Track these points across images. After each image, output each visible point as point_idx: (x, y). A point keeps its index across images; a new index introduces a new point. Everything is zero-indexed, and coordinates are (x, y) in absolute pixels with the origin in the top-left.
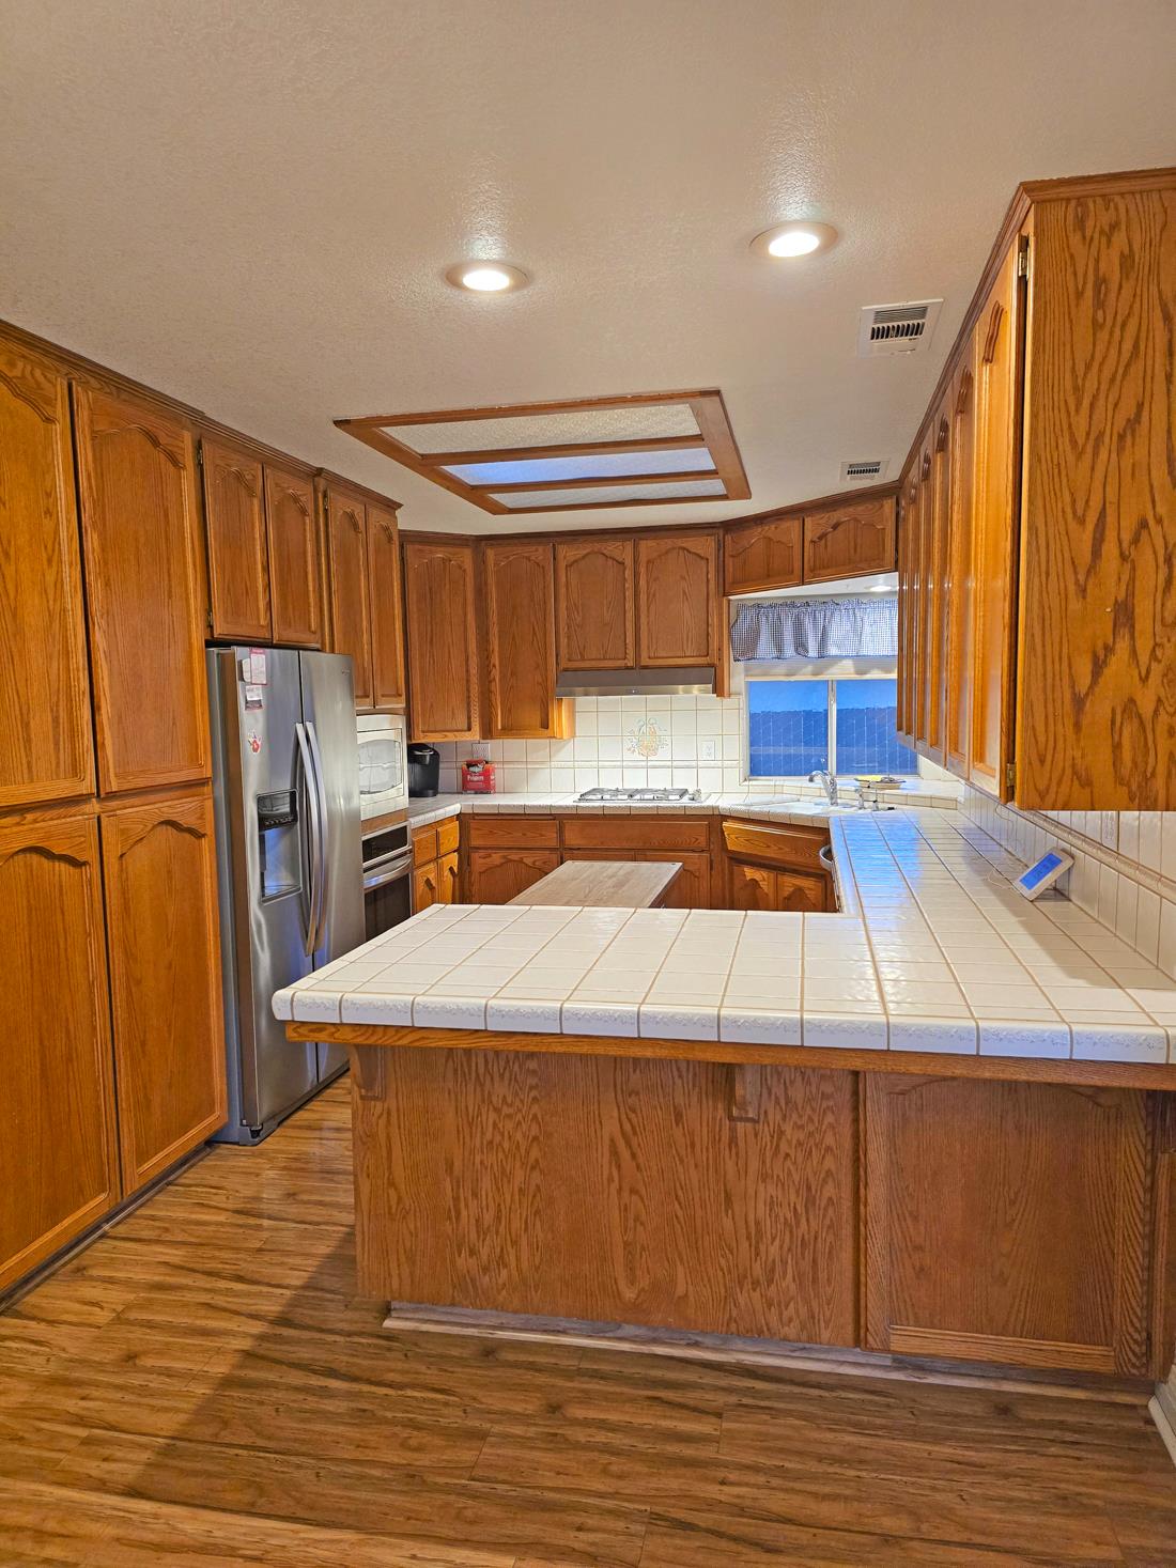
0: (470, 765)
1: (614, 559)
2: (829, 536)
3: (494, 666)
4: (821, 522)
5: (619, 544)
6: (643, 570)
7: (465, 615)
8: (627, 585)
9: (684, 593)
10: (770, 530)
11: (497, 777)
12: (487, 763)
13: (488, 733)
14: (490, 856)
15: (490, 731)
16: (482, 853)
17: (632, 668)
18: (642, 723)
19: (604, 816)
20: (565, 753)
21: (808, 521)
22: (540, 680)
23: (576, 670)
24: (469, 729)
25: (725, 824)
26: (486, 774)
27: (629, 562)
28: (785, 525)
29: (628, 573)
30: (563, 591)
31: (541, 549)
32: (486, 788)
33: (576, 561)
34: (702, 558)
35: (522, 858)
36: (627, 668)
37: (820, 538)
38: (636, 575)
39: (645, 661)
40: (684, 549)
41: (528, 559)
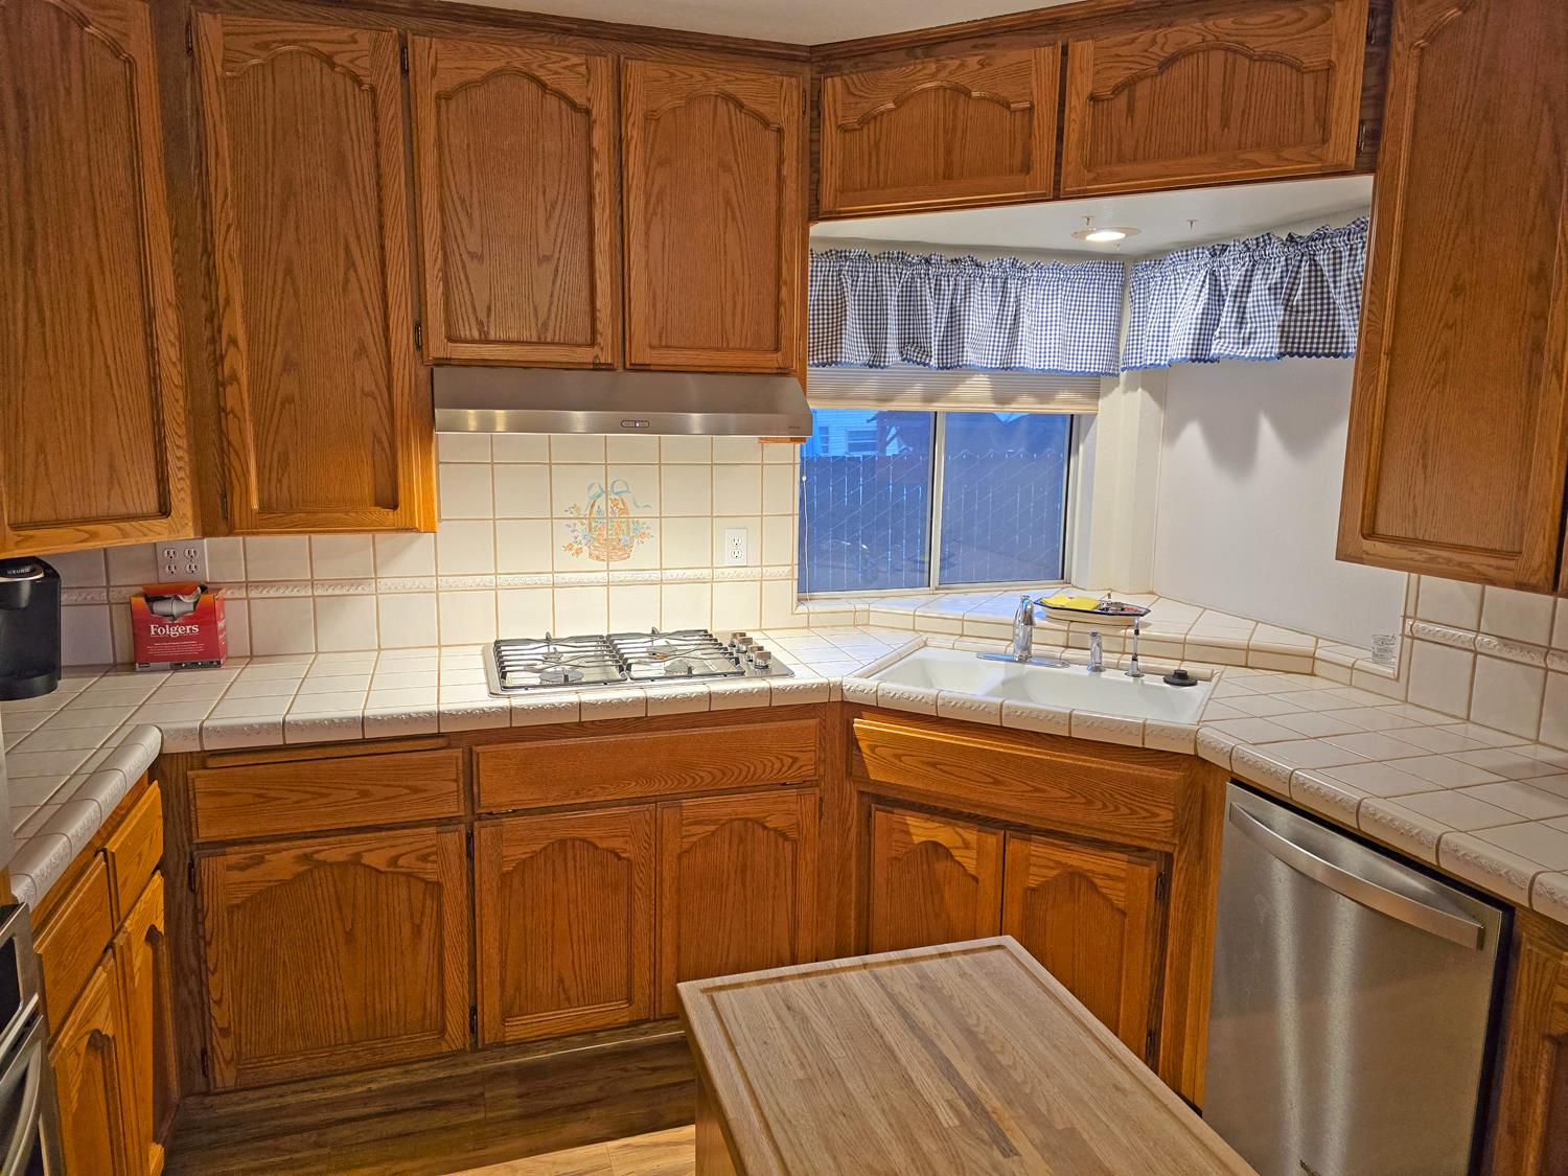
0: (153, 596)
1: (562, 96)
2: (1143, 89)
3: (233, 341)
4: (1124, 50)
5: (575, 60)
6: (634, 133)
7: (138, 191)
8: (596, 167)
9: (728, 203)
10: (966, 67)
11: (232, 623)
12: (204, 589)
13: (217, 518)
14: (260, 860)
15: (227, 516)
16: (235, 856)
17: (609, 368)
18: (596, 490)
19: (581, 728)
20: (412, 558)
21: (1084, 51)
22: (370, 386)
23: (467, 364)
24: (164, 510)
25: (858, 724)
26: (205, 616)
27: (602, 109)
28: (1010, 56)
29: (600, 137)
30: (429, 159)
31: (364, 38)
32: (205, 653)
33: (465, 86)
34: (766, 124)
35: (358, 855)
36: (597, 367)
37: (1117, 90)
38: (619, 143)
39: (641, 355)
40: (729, 98)
41: (329, 61)
